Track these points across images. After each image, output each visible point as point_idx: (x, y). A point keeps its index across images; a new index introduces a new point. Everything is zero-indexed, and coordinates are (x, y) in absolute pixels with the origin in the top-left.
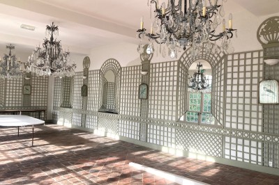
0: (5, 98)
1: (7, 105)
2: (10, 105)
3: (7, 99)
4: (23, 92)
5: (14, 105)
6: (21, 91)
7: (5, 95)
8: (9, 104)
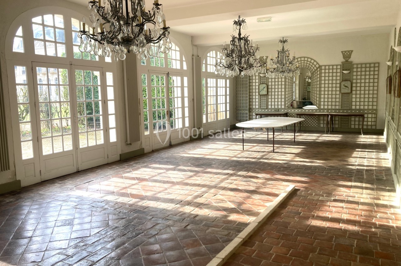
0: (320, 98)
1: (322, 107)
2: (326, 107)
3: (322, 100)
4: (340, 91)
5: (330, 107)
6: (338, 89)
7: (320, 94)
8: (324, 105)
